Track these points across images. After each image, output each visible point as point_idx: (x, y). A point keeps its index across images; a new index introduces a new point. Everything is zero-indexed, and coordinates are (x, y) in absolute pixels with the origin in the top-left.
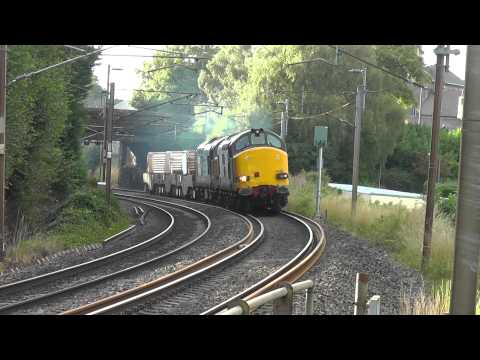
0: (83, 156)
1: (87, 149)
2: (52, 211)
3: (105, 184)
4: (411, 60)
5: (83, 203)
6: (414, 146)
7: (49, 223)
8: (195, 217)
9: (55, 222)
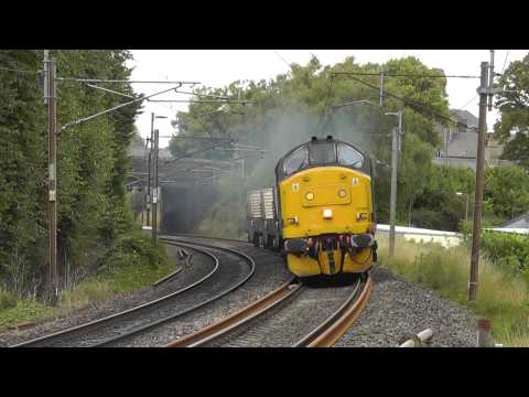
0: (127, 202)
1: (130, 195)
2: (101, 256)
3: (150, 228)
4: (436, 104)
5: (131, 246)
6: (441, 185)
7: (98, 268)
8: (238, 258)
9: (104, 267)
